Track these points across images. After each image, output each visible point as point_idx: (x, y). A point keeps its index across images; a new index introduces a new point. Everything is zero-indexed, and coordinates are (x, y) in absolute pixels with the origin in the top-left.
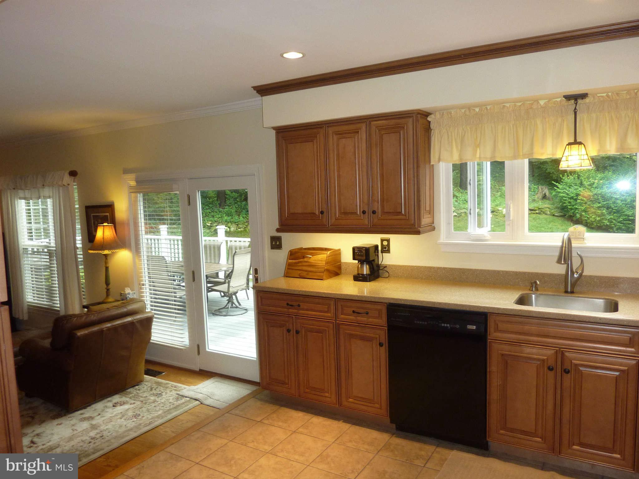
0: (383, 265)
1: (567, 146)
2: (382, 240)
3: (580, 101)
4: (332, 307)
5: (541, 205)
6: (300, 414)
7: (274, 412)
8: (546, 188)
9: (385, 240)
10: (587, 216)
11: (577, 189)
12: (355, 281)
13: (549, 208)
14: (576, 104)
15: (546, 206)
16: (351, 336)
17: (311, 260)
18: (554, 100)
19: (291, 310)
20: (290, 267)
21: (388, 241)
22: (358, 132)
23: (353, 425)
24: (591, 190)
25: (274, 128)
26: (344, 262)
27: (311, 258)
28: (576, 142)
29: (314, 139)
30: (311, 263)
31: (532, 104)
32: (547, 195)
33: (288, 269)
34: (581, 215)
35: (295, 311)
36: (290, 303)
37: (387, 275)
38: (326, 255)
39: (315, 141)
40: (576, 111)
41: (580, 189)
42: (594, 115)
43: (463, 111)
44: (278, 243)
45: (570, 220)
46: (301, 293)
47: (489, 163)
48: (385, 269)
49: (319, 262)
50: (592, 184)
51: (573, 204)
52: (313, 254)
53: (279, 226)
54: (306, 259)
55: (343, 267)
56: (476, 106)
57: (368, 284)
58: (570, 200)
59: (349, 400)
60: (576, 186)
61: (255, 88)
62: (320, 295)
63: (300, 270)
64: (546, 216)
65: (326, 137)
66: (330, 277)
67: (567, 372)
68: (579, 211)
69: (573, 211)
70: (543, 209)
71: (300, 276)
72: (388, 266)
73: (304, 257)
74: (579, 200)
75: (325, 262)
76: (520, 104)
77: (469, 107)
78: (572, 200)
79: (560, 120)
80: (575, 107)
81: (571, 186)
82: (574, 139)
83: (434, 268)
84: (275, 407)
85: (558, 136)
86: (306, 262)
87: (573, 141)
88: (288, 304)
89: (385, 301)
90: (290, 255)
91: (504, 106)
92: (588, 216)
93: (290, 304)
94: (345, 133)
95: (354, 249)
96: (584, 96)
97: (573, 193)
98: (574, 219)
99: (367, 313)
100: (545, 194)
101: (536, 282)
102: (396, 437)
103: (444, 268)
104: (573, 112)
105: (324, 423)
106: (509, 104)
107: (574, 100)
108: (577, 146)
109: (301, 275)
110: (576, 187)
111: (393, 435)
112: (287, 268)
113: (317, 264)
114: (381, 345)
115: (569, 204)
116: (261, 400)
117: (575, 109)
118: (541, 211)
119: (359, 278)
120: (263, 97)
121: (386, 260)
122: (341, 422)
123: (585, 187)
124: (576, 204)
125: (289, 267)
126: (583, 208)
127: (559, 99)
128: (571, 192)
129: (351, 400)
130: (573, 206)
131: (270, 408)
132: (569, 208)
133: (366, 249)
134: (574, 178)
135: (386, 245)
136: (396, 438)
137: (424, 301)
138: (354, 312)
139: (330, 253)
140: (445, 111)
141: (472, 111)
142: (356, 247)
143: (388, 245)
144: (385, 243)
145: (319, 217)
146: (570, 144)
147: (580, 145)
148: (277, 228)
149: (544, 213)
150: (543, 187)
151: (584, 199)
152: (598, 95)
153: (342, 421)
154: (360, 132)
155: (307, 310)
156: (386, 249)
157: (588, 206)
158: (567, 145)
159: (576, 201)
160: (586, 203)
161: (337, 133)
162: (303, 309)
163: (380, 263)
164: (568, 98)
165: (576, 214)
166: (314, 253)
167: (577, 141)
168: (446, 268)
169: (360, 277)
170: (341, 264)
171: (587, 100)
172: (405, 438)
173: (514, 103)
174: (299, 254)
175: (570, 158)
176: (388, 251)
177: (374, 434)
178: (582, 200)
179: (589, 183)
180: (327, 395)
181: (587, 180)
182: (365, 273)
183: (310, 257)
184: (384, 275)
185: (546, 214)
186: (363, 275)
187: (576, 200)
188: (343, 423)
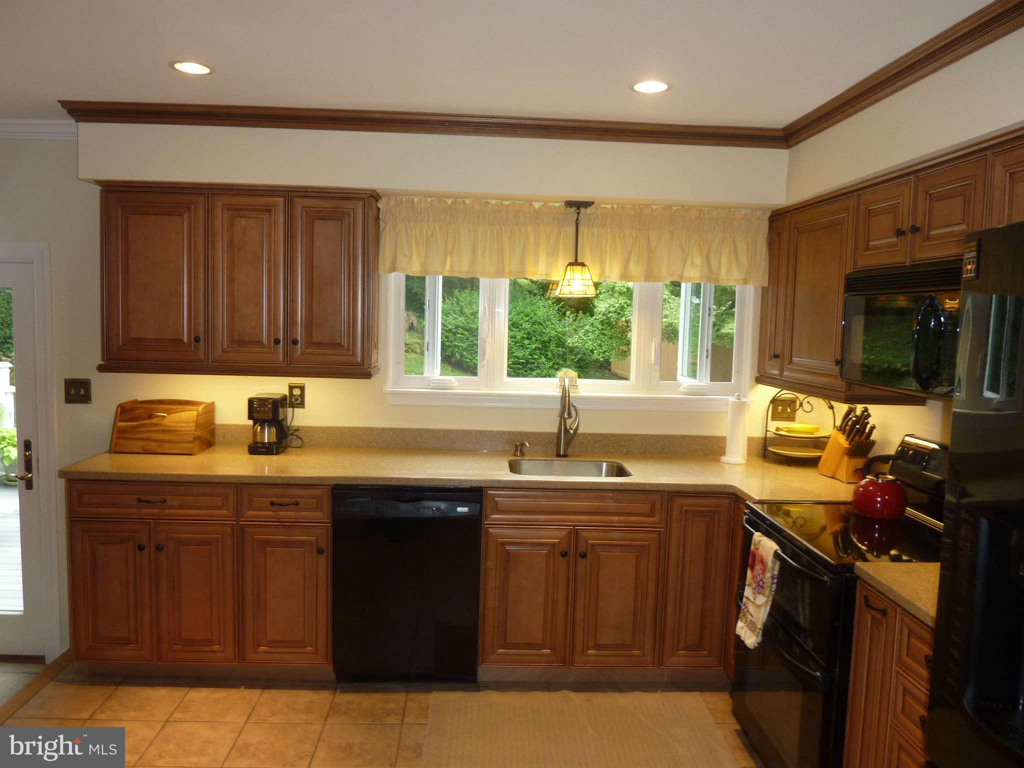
0: (293, 427)
1: (569, 267)
2: (291, 388)
3: (583, 210)
4: (231, 500)
5: (409, 338)
6: (163, 692)
7: (109, 697)
8: (413, 314)
9: (296, 387)
10: (468, 356)
11: (457, 319)
12: (250, 454)
13: (419, 344)
14: (578, 214)
15: (415, 340)
16: (265, 544)
17: (165, 422)
18: (550, 204)
19: (145, 511)
20: (121, 435)
21: (302, 388)
22: (269, 211)
23: (266, 690)
24: (473, 321)
25: (99, 183)
26: (219, 425)
27: (166, 419)
28: (576, 263)
29: (184, 213)
30: (166, 426)
31: (522, 205)
32: (415, 325)
33: (118, 438)
34: (462, 356)
35: (156, 511)
36: (144, 498)
37: (299, 443)
38: (196, 412)
39: (186, 216)
40: (578, 222)
41: (460, 319)
42: (595, 230)
43: (429, 200)
44: (82, 392)
45: (447, 362)
46: (168, 479)
47: (441, 278)
48: (297, 433)
49: (183, 425)
50: (475, 312)
51: (452, 339)
52: (169, 412)
53: (103, 360)
54: (154, 421)
55: (217, 433)
56: (449, 196)
57: (274, 458)
58: (447, 334)
59: (259, 650)
60: (455, 314)
61: (64, 104)
62: (210, 480)
63: (143, 439)
64: (416, 355)
65: (209, 212)
66: (202, 450)
67: (584, 556)
68: (459, 349)
69: (451, 349)
70: (411, 344)
71: (144, 450)
72: (300, 428)
73: (150, 416)
74: (459, 333)
75: (194, 424)
76: (507, 203)
77: (440, 197)
78: (450, 334)
79: (556, 231)
80: (576, 217)
81: (448, 313)
82: (574, 258)
83: (377, 429)
84: (110, 690)
85: (553, 254)
86: (156, 425)
87: (574, 261)
88: (139, 500)
89: (326, 483)
90: (121, 413)
91: (487, 203)
92: (471, 358)
93: (144, 500)
94: (248, 210)
95: (251, 402)
96: (588, 204)
97: (451, 324)
98: (453, 360)
99: (297, 504)
100: (412, 323)
101: (523, 445)
102: (341, 692)
103: (392, 429)
104: (575, 224)
105: (214, 696)
106: (496, 201)
107: (576, 208)
108: (579, 267)
109: (146, 448)
110: (456, 316)
111: (335, 690)
112: (115, 437)
113: (178, 429)
114: (320, 552)
115: (446, 340)
116: (70, 682)
117: (577, 219)
118: (409, 348)
119: (256, 449)
120: (80, 124)
121: (298, 418)
122: (242, 689)
123: (467, 316)
124: (455, 339)
125: (118, 435)
126: (464, 345)
127: (557, 205)
128: (449, 322)
129: (262, 648)
130: (452, 342)
131: (98, 693)
132: (447, 345)
133: (273, 402)
134: (452, 304)
135: (298, 396)
136: (342, 694)
137: (393, 478)
138: (272, 504)
139: (203, 409)
140: (404, 197)
141: (442, 202)
142: (255, 398)
143: (302, 395)
144: (297, 392)
145: (190, 346)
146: (571, 264)
147: (584, 267)
148: (100, 365)
149: (412, 350)
150: (410, 313)
151: (466, 333)
152: (602, 206)
153: (243, 687)
154: (273, 212)
155: (181, 507)
156: (299, 402)
157: (471, 343)
158: (568, 265)
159: (455, 336)
160: (468, 339)
161: (229, 208)
162: (173, 507)
163: (288, 424)
164: (570, 204)
165: (455, 354)
166: (171, 409)
167: (579, 261)
168: (395, 429)
169: (260, 448)
170: (214, 428)
171: (589, 210)
172: (357, 690)
173: (500, 201)
174: (140, 411)
175: (572, 282)
176: (302, 405)
177: (305, 697)
178: (463, 335)
179: (471, 311)
180: (216, 647)
181: (469, 307)
182: (266, 441)
183: (164, 417)
184: (294, 444)
185: (415, 353)
186: (264, 443)
187: (455, 334)
188: (246, 690)
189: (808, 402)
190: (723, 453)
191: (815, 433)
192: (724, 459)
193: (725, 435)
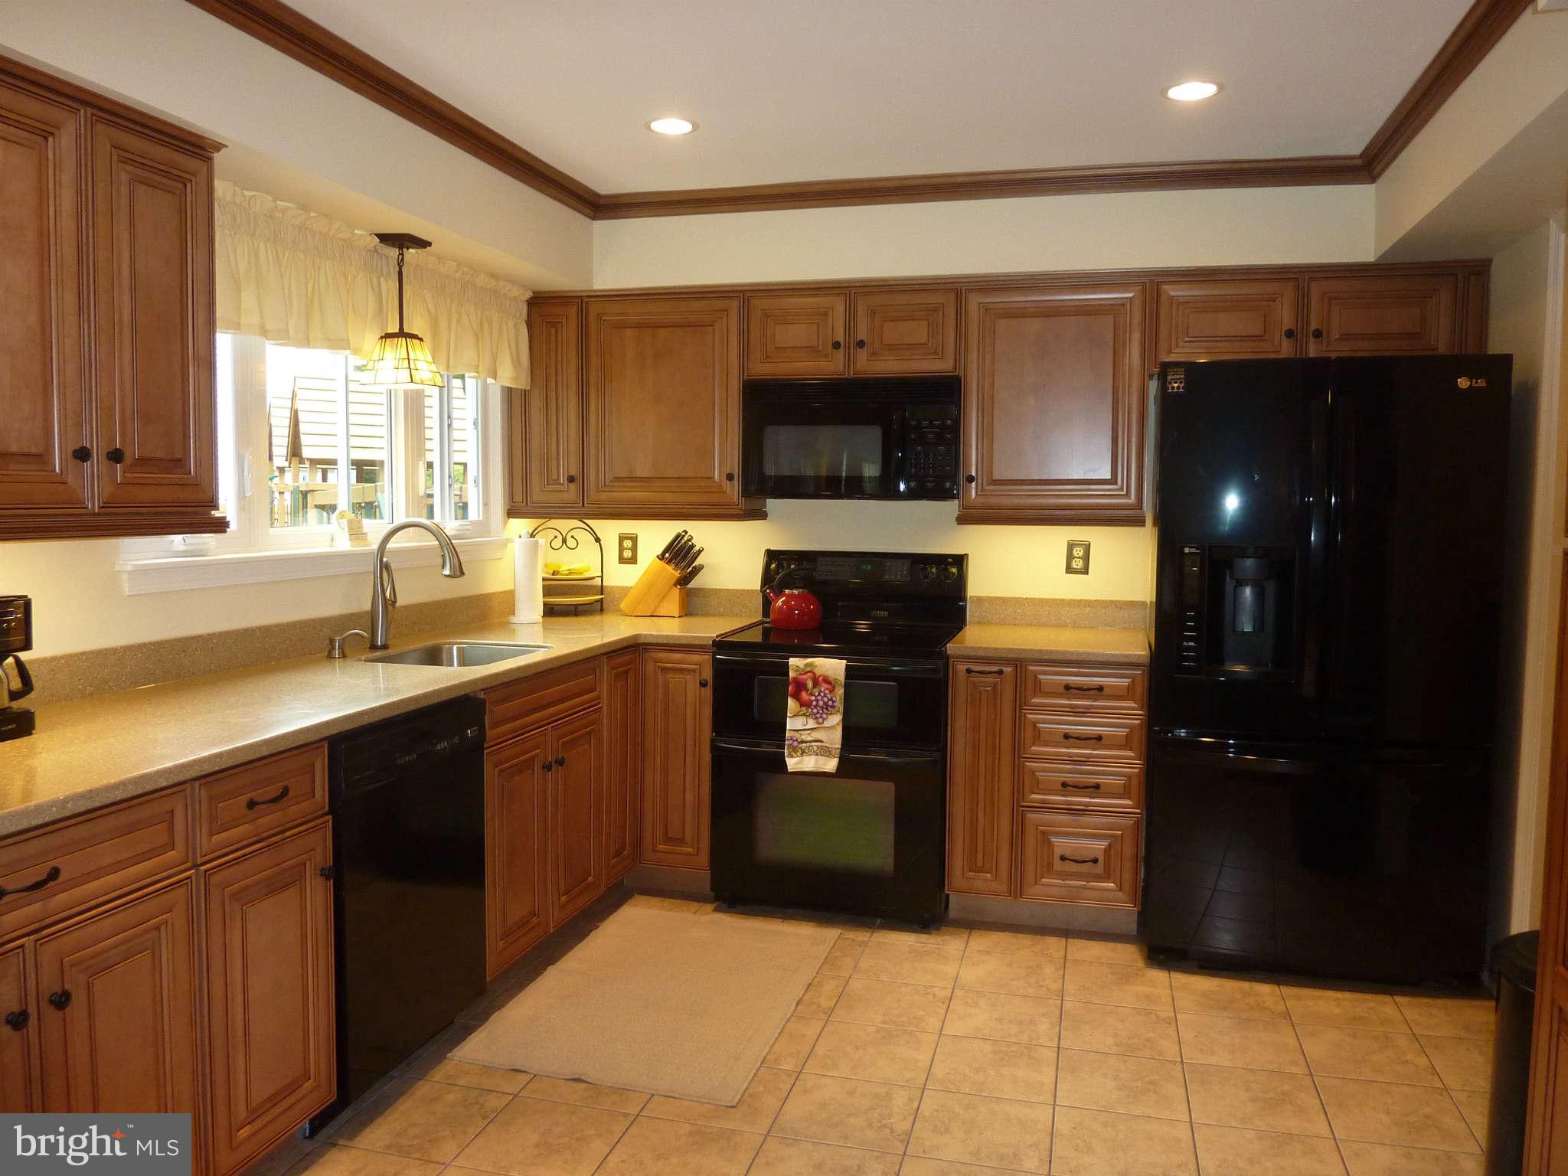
14: (402, 256)
19: (10, 919)
35: (34, 909)
36: (9, 882)
40: (402, 269)
80: (398, 261)
93: (9, 887)
114: (326, 873)
117: (400, 265)
162: (69, 884)
189: (572, 537)
190: (512, 612)
191: (585, 573)
192: (514, 619)
193: (509, 587)
